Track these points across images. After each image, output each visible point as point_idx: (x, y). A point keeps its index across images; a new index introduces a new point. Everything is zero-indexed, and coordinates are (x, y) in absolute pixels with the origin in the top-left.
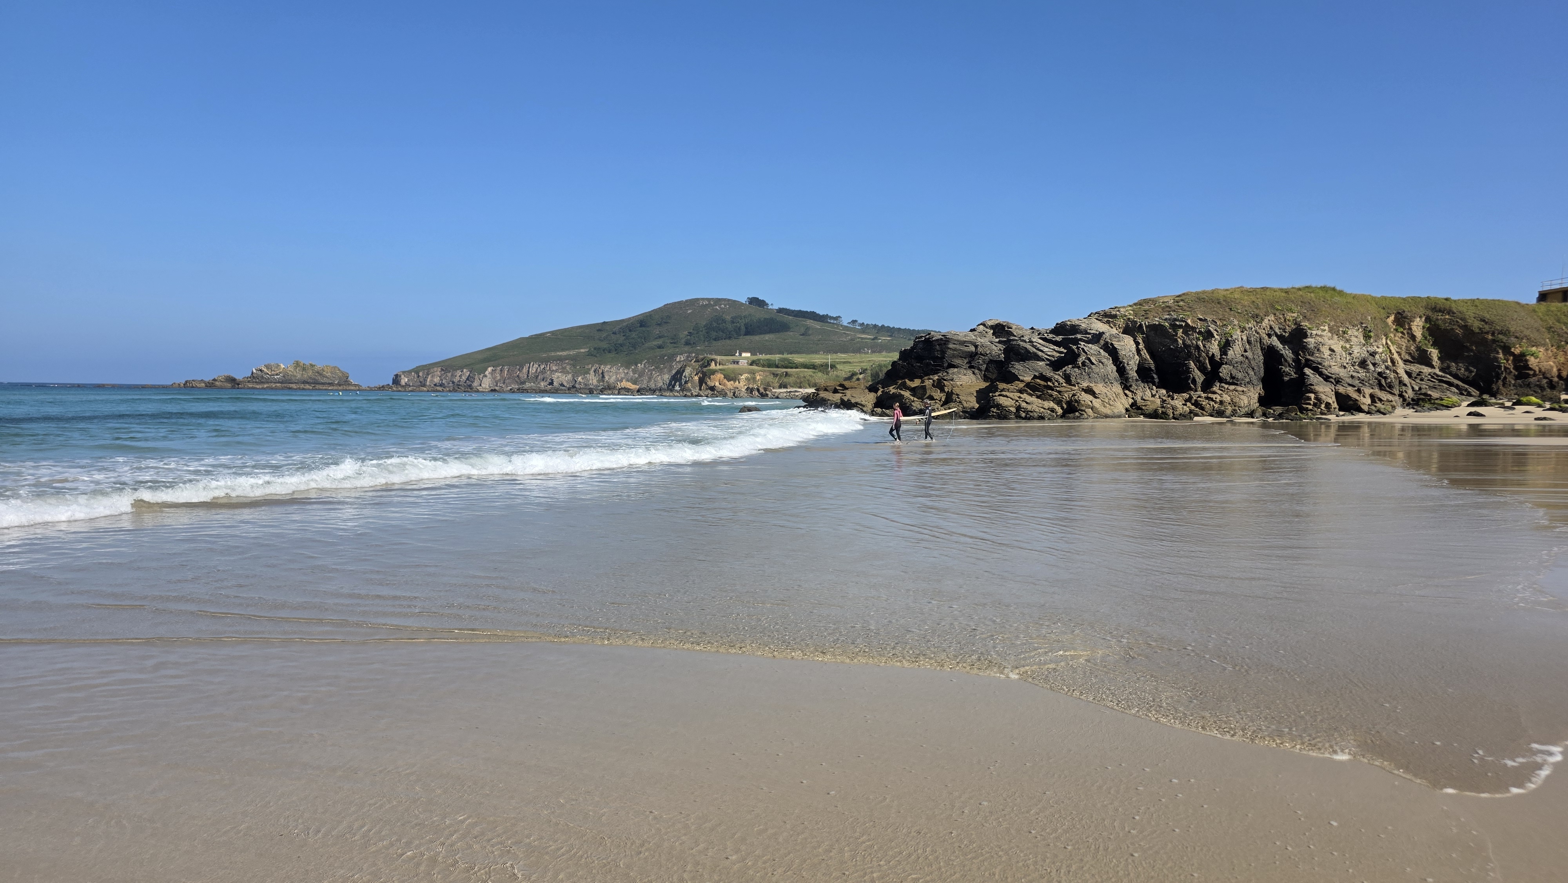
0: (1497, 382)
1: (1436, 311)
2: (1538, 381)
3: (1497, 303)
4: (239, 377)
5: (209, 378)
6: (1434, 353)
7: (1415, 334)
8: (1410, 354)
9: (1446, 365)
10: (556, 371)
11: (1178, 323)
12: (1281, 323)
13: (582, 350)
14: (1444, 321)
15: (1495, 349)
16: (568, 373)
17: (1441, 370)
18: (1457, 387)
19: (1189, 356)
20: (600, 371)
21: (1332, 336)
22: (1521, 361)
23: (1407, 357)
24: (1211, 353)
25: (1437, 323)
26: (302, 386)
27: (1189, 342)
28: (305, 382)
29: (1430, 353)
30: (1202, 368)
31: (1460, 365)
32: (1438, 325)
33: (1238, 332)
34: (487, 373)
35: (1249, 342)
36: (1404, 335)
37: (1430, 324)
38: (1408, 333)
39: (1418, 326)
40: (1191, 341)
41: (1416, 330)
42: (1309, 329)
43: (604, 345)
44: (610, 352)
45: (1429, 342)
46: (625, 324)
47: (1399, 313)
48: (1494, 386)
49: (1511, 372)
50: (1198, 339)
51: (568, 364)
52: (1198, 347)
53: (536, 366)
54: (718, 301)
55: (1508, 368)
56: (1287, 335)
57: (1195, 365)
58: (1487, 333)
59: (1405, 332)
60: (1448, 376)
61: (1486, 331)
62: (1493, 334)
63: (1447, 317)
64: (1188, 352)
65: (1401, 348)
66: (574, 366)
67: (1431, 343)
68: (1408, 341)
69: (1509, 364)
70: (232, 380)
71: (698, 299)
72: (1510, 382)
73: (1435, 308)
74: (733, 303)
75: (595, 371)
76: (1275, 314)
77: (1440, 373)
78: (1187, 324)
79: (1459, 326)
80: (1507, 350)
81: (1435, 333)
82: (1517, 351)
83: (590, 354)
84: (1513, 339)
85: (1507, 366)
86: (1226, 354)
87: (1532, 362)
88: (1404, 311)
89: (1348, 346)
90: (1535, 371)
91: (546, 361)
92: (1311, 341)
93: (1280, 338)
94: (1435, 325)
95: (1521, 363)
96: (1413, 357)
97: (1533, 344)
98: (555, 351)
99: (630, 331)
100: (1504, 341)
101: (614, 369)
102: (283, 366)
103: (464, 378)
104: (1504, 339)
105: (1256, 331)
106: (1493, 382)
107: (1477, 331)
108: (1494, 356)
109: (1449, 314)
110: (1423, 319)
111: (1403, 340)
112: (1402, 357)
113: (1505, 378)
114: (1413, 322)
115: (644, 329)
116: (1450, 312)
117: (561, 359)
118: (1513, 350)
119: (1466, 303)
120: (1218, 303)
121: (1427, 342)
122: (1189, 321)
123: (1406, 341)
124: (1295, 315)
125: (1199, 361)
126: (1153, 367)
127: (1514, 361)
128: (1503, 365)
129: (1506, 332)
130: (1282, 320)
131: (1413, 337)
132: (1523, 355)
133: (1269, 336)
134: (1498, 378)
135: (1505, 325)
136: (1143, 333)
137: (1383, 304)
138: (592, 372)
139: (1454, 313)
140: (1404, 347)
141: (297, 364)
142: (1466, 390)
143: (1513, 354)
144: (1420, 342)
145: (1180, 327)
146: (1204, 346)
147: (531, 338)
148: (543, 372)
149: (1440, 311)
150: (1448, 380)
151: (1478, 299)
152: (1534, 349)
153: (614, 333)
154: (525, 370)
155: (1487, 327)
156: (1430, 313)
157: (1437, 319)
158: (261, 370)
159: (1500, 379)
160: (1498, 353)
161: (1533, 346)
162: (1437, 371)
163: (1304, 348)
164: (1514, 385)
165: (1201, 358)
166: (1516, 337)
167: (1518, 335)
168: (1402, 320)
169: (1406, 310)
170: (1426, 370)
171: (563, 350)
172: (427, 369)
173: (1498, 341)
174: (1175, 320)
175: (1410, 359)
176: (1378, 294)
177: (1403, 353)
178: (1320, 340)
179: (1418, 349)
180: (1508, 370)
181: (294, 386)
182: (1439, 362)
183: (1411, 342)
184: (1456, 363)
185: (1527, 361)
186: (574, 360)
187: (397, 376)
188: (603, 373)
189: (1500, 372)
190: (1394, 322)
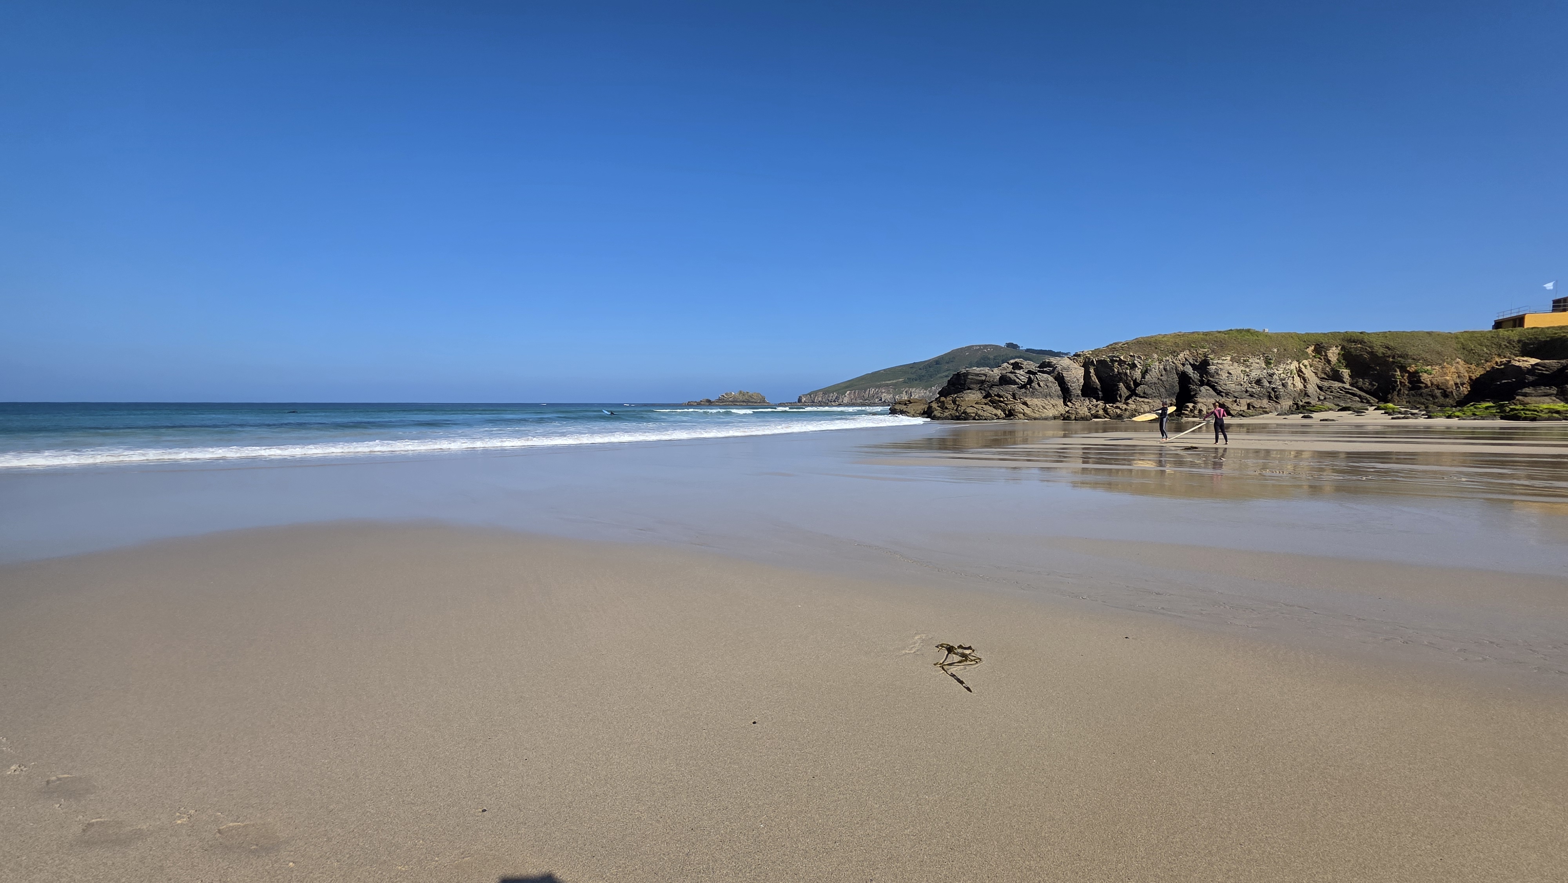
0: (1393, 392)
1: (1351, 342)
2: (1431, 392)
3: (1404, 333)
4: (712, 400)
5: (698, 401)
6: (1346, 373)
7: (1330, 359)
8: (1325, 374)
9: (1355, 381)
10: (884, 392)
11: (1114, 359)
12: (1194, 356)
13: (901, 380)
14: (1356, 349)
15: (1394, 369)
16: (891, 393)
17: (1351, 385)
18: (1360, 396)
19: (1120, 380)
20: (909, 392)
21: (1233, 363)
22: (1415, 377)
23: (1323, 376)
24: (1134, 378)
25: (1350, 350)
26: (742, 403)
27: (1121, 371)
28: (743, 402)
29: (1341, 373)
30: (1128, 387)
31: (1366, 380)
32: (1351, 352)
33: (1157, 364)
34: (846, 394)
35: (1165, 370)
36: (1321, 360)
37: (1345, 351)
38: (1324, 359)
39: (1333, 354)
40: (1122, 369)
41: (1332, 356)
42: (1211, 359)
43: (914, 376)
44: (916, 380)
45: (1343, 364)
46: (927, 363)
47: (1318, 345)
48: (1389, 396)
49: (1406, 385)
50: (1127, 369)
51: (891, 388)
52: (1126, 374)
53: (873, 390)
54: (986, 346)
55: (1403, 382)
56: (1198, 364)
57: (1124, 385)
58: (1389, 357)
59: (1322, 357)
60: (1355, 389)
61: (1387, 355)
62: (1393, 357)
63: (1359, 346)
64: (1121, 377)
65: (1317, 370)
66: (895, 389)
67: (1345, 365)
68: (1325, 364)
69: (1404, 380)
70: (709, 401)
71: (973, 346)
72: (1404, 392)
73: (1350, 339)
74: (996, 347)
75: (906, 392)
76: (1190, 350)
77: (1350, 387)
78: (1120, 359)
79: (1367, 352)
80: (1403, 369)
81: (1348, 358)
82: (1412, 369)
83: (904, 382)
84: (1410, 361)
85: (1403, 381)
86: (1145, 378)
87: (1425, 378)
88: (1322, 343)
89: (1248, 370)
90: (1426, 384)
91: (879, 387)
92: (1212, 368)
93: (1193, 365)
94: (1348, 352)
95: (1415, 379)
96: (1328, 376)
97: (1429, 364)
98: (885, 381)
99: (930, 367)
100: (1402, 362)
101: (917, 391)
102: (733, 393)
103: (834, 398)
104: (1402, 360)
105: (1173, 362)
106: (1390, 393)
107: (1381, 355)
108: (1392, 374)
109: (1361, 344)
110: (1339, 348)
111: (1320, 363)
112: (1319, 375)
113: (1400, 390)
114: (1329, 350)
115: (938, 366)
116: (1362, 342)
117: (888, 385)
118: (1408, 369)
119: (1378, 335)
120: (1150, 344)
121: (1341, 365)
122: (1122, 358)
123: (1322, 364)
124: (1206, 350)
125: (1126, 383)
126: (1099, 387)
127: (1409, 377)
128: (1398, 380)
129: (1404, 356)
130: (1196, 354)
131: (1329, 362)
132: (1416, 372)
133: (1183, 365)
134: (1394, 390)
135: (1404, 351)
136: (1094, 365)
137: (1305, 340)
138: (904, 393)
139: (1365, 343)
140: (1320, 369)
141: (740, 392)
142: (1366, 399)
143: (1408, 372)
144: (1335, 365)
145: (1116, 361)
146: (1130, 373)
147: (872, 373)
148: (877, 393)
149: (1354, 342)
150: (1353, 392)
151: (1389, 331)
152: (1429, 368)
153: (920, 369)
154: (867, 392)
155: (1389, 352)
156: (1345, 344)
157: (1351, 348)
158: (723, 396)
159: (1395, 390)
160: (1396, 371)
161: (1429, 365)
162: (1347, 386)
163: (1207, 373)
164: (1407, 395)
165: (1128, 381)
166: (1414, 359)
167: (1415, 357)
168: (1320, 349)
169: (1323, 342)
170: (1337, 384)
171: (889, 380)
172: (816, 393)
173: (1397, 363)
174: (1114, 357)
175: (1326, 377)
176: (1302, 332)
177: (1319, 374)
178: (1221, 366)
179: (1332, 369)
180: (1403, 384)
181: (738, 404)
182: (1349, 379)
183: (1327, 365)
184: (1363, 379)
185: (1420, 376)
186: (895, 386)
187: (800, 397)
188: (911, 393)
189: (1396, 385)
190: (1313, 351)
